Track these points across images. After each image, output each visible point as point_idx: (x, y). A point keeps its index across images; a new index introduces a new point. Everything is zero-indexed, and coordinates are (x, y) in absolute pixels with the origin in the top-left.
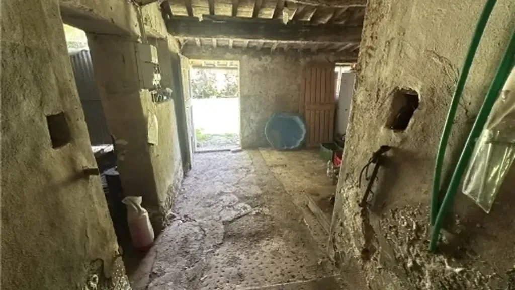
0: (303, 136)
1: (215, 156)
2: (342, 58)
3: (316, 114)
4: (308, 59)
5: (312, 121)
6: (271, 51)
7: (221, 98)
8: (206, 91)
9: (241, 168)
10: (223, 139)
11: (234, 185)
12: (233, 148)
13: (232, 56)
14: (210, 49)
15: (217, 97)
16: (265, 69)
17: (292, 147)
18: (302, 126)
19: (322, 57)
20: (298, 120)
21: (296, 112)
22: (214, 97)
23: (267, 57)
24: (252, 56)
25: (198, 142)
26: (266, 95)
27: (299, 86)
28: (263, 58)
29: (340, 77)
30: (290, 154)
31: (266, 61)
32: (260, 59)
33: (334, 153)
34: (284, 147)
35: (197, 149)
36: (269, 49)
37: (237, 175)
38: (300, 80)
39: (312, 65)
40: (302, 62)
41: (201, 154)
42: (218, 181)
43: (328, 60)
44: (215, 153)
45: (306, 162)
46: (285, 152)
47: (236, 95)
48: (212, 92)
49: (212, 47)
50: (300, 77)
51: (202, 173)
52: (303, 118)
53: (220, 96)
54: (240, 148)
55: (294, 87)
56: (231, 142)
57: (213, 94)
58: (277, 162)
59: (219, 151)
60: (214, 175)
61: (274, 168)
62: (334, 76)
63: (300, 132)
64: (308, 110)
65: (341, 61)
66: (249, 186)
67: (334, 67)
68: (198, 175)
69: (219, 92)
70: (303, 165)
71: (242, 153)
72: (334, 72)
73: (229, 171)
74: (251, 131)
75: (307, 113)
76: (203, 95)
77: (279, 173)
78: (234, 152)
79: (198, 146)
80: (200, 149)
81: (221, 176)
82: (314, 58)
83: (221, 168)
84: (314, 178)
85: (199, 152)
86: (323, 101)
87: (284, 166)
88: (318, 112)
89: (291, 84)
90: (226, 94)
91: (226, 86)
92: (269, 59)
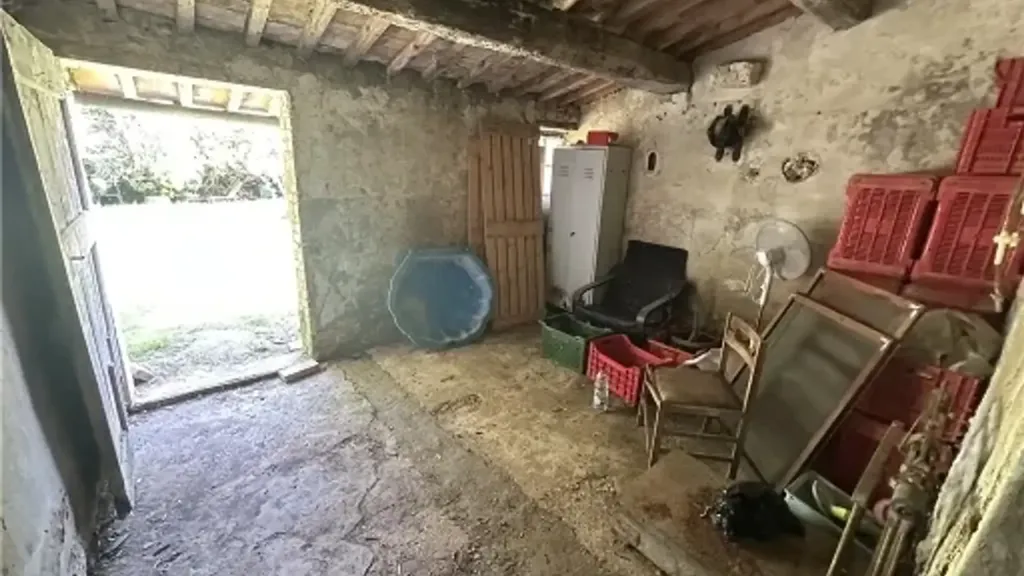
0: (485, 302)
1: (225, 412)
2: (551, 116)
3: (508, 246)
4: (481, 110)
5: (502, 264)
6: (388, 71)
7: (186, 203)
8: (132, 183)
9: (346, 441)
10: (241, 339)
11: (349, 538)
12: (289, 365)
13: (260, 71)
14: (165, 31)
15: (174, 200)
16: (373, 127)
17: (464, 336)
18: (481, 279)
19: (510, 109)
20: (469, 263)
21: (463, 246)
22: (162, 201)
23: (377, 91)
24: (331, 80)
25: (139, 367)
26: (380, 199)
27: (464, 177)
28: (364, 91)
29: (548, 159)
30: (467, 356)
31: (374, 101)
32: (357, 95)
33: (588, 344)
34: (443, 338)
35: (139, 397)
36: (382, 67)
37: (343, 479)
38: (465, 163)
39: (492, 124)
40: (469, 115)
41: (159, 414)
42: (276, 535)
43: (523, 115)
44: (220, 396)
45: (520, 375)
46: (451, 354)
47: (232, 194)
48: (150, 186)
49: (172, 23)
50: (464, 152)
51: (188, 516)
52: (482, 258)
53: (182, 199)
54: (313, 363)
55: (451, 179)
56: (268, 344)
57: (158, 190)
58: (445, 391)
59: (233, 386)
60: (247, 507)
61: (449, 416)
62: (536, 154)
63: (476, 292)
64: (489, 236)
65: (548, 124)
66: (409, 520)
67: (537, 134)
68: (168, 529)
69: (179, 188)
70: (519, 388)
71: (323, 379)
72: (538, 147)
73: (307, 470)
74: (342, 308)
75: (489, 243)
76: (119, 196)
77: (472, 430)
78: (292, 379)
79: (138, 382)
80: (153, 394)
81: (278, 505)
82: (494, 108)
83: (265, 463)
84: (568, 423)
85: (151, 407)
86: (519, 215)
87: (471, 400)
88: (511, 241)
89: (444, 169)
90: (201, 191)
91: (202, 170)
92: (383, 97)
